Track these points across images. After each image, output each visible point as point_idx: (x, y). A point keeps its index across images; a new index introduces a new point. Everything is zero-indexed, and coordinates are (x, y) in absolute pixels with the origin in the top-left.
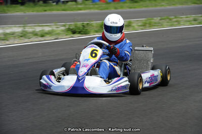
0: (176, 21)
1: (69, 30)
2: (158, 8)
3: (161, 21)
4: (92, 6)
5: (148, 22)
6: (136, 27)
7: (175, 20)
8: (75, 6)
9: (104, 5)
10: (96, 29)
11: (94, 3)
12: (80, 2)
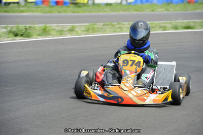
0: (119, 28)
1: (10, 32)
2: (101, 13)
3: (104, 27)
4: (34, 9)
5: (91, 27)
6: (80, 32)
7: (117, 26)
8: (16, 9)
9: (47, 9)
10: (39, 32)
11: (37, 6)
12: (23, 4)
